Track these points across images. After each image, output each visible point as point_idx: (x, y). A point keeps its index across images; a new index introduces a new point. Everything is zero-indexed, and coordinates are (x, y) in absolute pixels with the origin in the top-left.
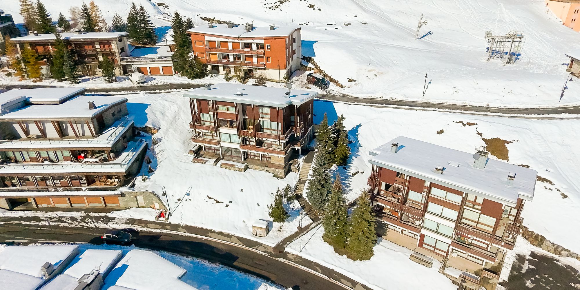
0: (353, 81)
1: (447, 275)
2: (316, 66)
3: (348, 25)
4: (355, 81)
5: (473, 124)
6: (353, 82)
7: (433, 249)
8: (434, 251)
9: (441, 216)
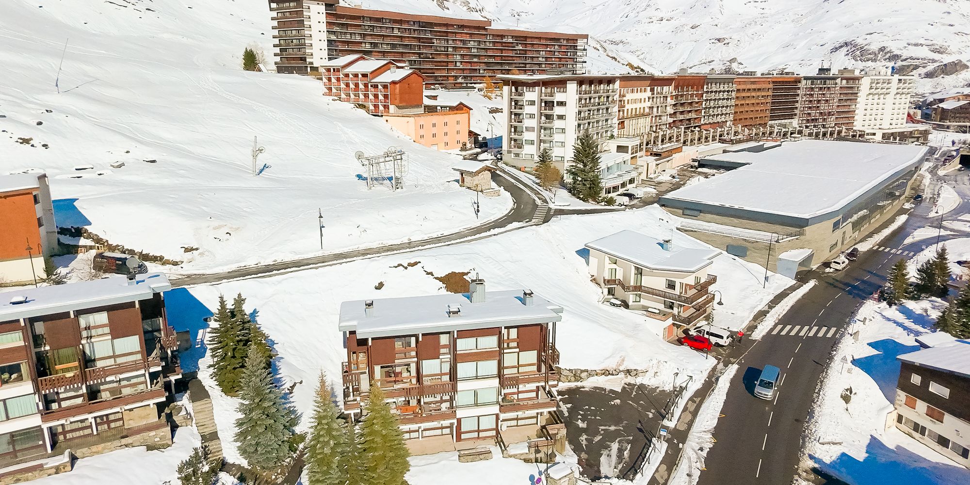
0: (192, 249)
1: (514, 456)
2: (98, 240)
3: (120, 166)
4: (197, 249)
5: (416, 263)
6: (194, 252)
7: (475, 435)
8: (478, 438)
9: (477, 378)
